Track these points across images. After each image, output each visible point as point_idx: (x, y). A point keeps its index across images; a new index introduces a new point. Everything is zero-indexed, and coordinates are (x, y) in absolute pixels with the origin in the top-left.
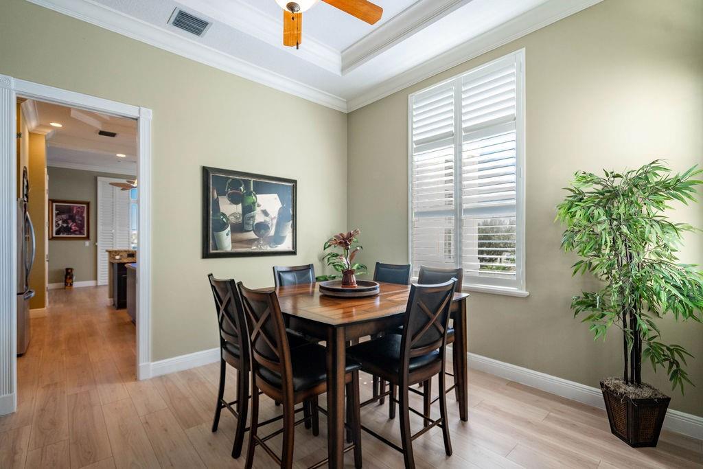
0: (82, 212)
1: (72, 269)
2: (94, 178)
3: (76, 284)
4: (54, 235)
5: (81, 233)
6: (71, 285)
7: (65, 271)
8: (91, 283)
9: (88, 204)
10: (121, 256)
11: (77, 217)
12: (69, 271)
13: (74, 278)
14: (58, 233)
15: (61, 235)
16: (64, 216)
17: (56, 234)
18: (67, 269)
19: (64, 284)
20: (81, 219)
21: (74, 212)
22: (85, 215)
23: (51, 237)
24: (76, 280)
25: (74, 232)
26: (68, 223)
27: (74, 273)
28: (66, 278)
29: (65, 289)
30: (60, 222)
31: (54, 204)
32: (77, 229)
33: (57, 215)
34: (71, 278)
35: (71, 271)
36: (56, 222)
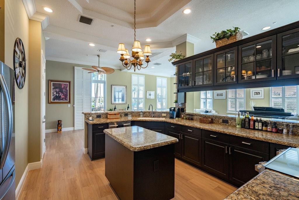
0: (67, 87)
1: (61, 121)
2: (72, 67)
3: (64, 129)
4: (52, 101)
5: (66, 99)
6: (61, 130)
7: (58, 122)
8: (71, 129)
9: (70, 82)
10: (93, 117)
11: (64, 90)
12: (60, 122)
13: (62, 127)
14: (54, 99)
15: (56, 101)
16: (57, 90)
17: (53, 100)
18: (59, 121)
19: (57, 129)
20: (66, 91)
21: (62, 87)
22: (68, 89)
23: (50, 102)
24: (64, 127)
25: (62, 99)
26: (59, 94)
27: (62, 123)
28: (58, 126)
29: (57, 132)
30: (55, 93)
31: (52, 83)
32: (64, 97)
33: (53, 89)
34: (61, 126)
35: (61, 122)
36: (53, 93)
